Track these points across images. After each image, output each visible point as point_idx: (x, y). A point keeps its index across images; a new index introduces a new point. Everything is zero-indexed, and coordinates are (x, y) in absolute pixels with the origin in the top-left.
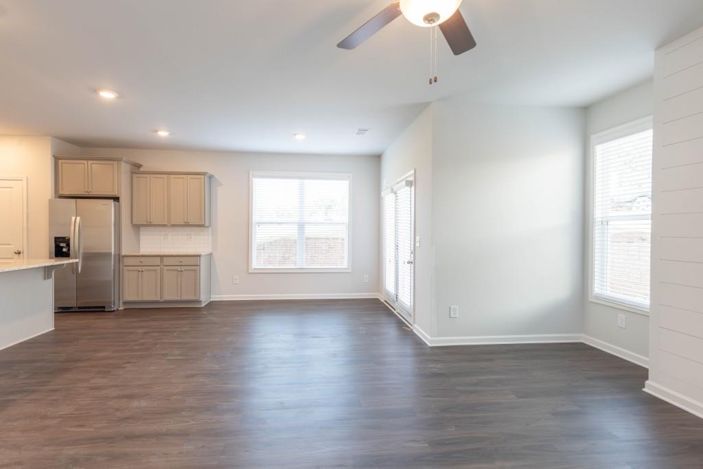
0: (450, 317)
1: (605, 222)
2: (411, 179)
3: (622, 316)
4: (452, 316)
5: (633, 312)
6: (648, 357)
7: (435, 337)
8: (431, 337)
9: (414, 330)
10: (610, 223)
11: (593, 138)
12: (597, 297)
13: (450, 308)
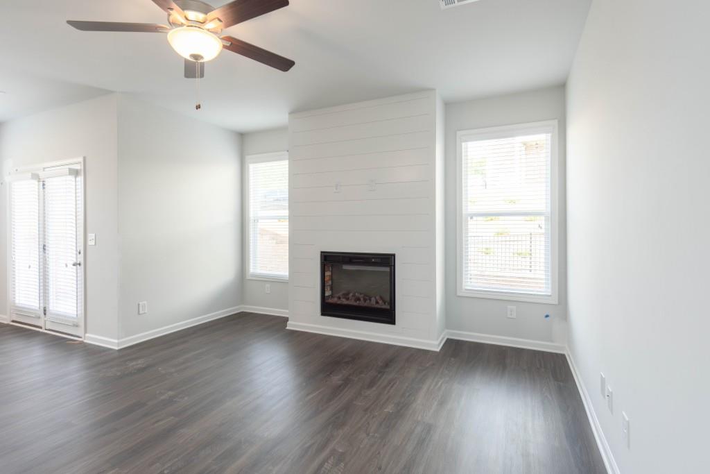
0: (139, 314)
1: (256, 221)
2: (78, 167)
3: (268, 285)
4: (141, 312)
5: (275, 281)
6: (287, 309)
7: (122, 338)
8: (118, 339)
9: (85, 341)
10: (260, 221)
11: (248, 158)
12: (253, 275)
13: (139, 305)
